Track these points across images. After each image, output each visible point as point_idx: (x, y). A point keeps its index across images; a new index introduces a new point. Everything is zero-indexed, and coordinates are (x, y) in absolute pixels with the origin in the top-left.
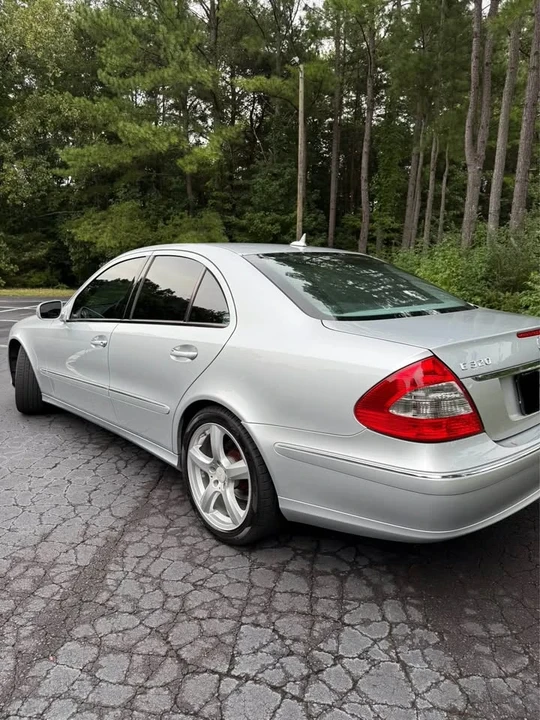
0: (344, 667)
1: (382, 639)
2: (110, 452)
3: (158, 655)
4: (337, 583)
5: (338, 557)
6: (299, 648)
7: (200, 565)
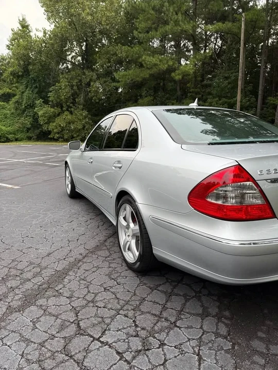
0: (163, 351)
1: (194, 339)
2: (98, 218)
3: (69, 321)
4: (183, 301)
5: (191, 287)
6: (143, 334)
7: (113, 279)
